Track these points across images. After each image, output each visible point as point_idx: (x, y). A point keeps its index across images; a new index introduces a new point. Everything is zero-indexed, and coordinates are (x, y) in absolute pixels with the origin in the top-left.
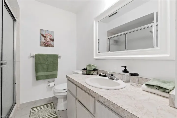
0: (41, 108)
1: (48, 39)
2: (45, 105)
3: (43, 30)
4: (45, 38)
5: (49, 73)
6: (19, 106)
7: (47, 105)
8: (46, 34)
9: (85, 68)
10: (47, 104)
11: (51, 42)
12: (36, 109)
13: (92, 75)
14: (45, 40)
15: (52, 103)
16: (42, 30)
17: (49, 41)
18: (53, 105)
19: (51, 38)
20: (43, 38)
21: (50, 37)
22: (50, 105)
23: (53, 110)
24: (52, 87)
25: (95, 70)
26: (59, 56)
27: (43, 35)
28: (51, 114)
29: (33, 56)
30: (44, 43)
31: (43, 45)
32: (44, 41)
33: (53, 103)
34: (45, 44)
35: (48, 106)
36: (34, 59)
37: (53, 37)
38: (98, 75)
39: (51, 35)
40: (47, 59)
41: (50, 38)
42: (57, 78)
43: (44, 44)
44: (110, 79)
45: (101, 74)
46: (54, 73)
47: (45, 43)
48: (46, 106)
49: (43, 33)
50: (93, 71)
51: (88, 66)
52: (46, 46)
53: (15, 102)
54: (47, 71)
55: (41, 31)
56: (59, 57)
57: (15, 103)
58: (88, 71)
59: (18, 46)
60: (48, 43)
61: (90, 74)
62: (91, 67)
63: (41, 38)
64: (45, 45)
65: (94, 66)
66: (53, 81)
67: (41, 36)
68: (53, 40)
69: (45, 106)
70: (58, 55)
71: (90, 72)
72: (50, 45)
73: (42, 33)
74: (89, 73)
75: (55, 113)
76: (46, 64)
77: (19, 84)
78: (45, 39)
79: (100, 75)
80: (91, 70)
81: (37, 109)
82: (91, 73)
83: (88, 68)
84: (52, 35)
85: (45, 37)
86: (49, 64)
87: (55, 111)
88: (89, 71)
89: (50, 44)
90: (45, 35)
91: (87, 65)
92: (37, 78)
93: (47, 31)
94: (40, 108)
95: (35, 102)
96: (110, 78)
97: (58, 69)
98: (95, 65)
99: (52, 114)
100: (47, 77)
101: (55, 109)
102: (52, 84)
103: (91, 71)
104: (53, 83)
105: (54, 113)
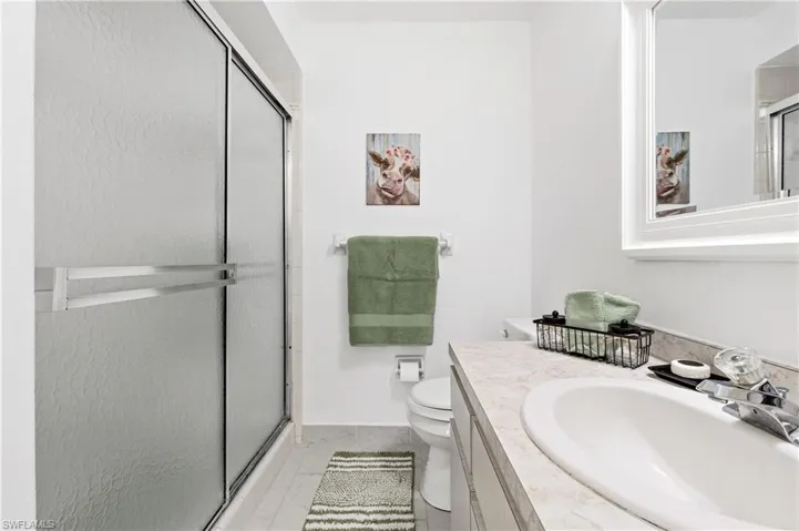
0: (363, 464)
1: (395, 171)
2: (383, 454)
3: (376, 138)
4: (385, 168)
5: (397, 321)
6: (299, 432)
7: (387, 458)
8: (388, 152)
9: (555, 314)
10: (389, 454)
11: (410, 183)
12: (348, 464)
13: (604, 359)
14: (385, 175)
15: (407, 454)
16: (374, 136)
17: (400, 181)
18: (413, 467)
19: (409, 163)
20: (377, 170)
21: (404, 161)
22: (399, 464)
23: (404, 491)
24: (411, 384)
25: (622, 329)
26: (441, 243)
27: (376, 158)
28: (393, 508)
29: (342, 247)
30: (380, 190)
31: (379, 199)
32: (382, 182)
33: (413, 455)
34: (386, 193)
35: (392, 464)
36: (346, 257)
37: (418, 160)
38: (644, 369)
39: (407, 152)
40: (391, 257)
41: (404, 165)
42: (430, 344)
43: (381, 195)
44: (746, 420)
45: (667, 369)
46: (418, 320)
47: (385, 189)
48: (383, 464)
49: (379, 150)
50: (610, 339)
51: (573, 301)
52: (389, 204)
53: (288, 413)
54: (391, 312)
55: (371, 143)
56: (444, 248)
57: (289, 419)
58: (572, 332)
59: (297, 210)
60: (398, 190)
61: (587, 353)
62: (593, 308)
63: (371, 169)
64: (386, 197)
65: (620, 304)
66: (417, 359)
67: (371, 162)
68: (415, 174)
69: (378, 462)
70: (436, 240)
71: (586, 340)
72: (404, 198)
73: (372, 150)
74: (580, 347)
75: (409, 509)
76: (387, 280)
77: (300, 352)
78: (386, 172)
79: (664, 373)
80: (591, 326)
81: (353, 464)
82: (594, 346)
83: (573, 317)
84: (413, 153)
85: (385, 164)
86: (401, 280)
87: (412, 501)
88: (579, 333)
89: (405, 191)
90: (384, 156)
91: (570, 297)
92: (356, 337)
93: (391, 138)
94: (361, 464)
95: (349, 432)
96: (745, 412)
97: (434, 305)
98: (625, 300)
99: (397, 508)
100: (390, 337)
101: (412, 487)
102: (409, 371)
103: (593, 334)
104: (417, 364)
105: (405, 509)
